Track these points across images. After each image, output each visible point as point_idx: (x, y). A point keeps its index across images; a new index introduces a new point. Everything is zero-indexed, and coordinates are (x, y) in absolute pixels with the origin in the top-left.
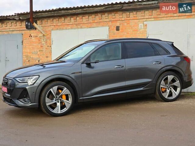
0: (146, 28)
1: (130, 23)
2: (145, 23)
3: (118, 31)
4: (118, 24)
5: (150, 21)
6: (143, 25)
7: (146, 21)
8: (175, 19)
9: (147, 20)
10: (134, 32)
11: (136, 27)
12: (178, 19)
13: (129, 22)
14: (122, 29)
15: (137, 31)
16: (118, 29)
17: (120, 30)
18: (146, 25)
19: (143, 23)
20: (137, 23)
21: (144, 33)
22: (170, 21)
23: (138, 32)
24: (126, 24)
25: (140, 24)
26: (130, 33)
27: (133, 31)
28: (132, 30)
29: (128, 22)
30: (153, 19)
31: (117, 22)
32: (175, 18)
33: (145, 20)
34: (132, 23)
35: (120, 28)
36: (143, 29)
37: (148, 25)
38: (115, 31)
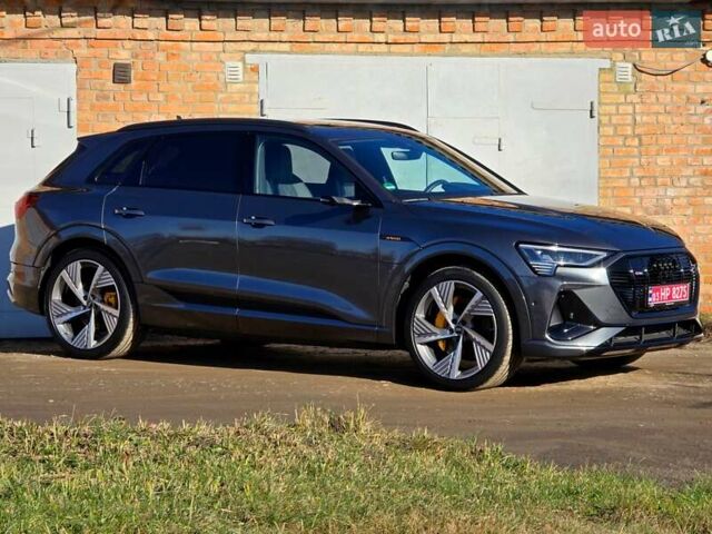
0: (257, 82)
1: (182, 54)
2: (250, 58)
3: (122, 86)
4: (123, 56)
5: (272, 52)
6: (245, 68)
7: (253, 51)
8: (376, 54)
10: (198, 94)
11: (209, 75)
12: (390, 53)
13: (178, 49)
14: (141, 80)
15: (215, 89)
16: (121, 74)
17: (133, 83)
18: (255, 69)
19: (243, 60)
20: (215, 57)
21: (247, 100)
22: (359, 57)
23: (220, 96)
24: (161, 57)
25: (228, 64)
26: (179, 95)
27: (195, 89)
28: (190, 85)
29: (174, 52)
30: (286, 47)
31: (116, 46)
32: (376, 48)
33: (253, 46)
34: (192, 54)
35: (133, 72)
36: (243, 82)
37: (262, 69)
38: (110, 83)
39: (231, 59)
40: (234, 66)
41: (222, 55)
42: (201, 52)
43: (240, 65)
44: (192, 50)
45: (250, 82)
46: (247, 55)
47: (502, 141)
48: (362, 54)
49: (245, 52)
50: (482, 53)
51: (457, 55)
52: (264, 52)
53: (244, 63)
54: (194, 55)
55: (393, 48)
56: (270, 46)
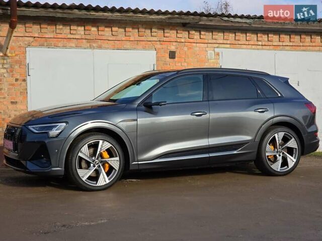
0: (219, 59)
1: (193, 48)
2: (217, 50)
3: (172, 60)
4: (173, 48)
5: (224, 48)
6: (214, 54)
7: (217, 47)
8: (258, 49)
9: (221, 45)
10: (199, 63)
11: (202, 56)
12: (262, 49)
13: (192, 46)
14: (180, 57)
16: (172, 55)
17: (176, 58)
18: (218, 54)
19: (214, 50)
20: (204, 49)
22: (252, 50)
23: (206, 64)
24: (186, 49)
25: (209, 52)
28: (196, 60)
29: (191, 47)
30: (228, 46)
31: (170, 44)
32: (258, 47)
33: (217, 45)
34: (197, 48)
35: (176, 54)
36: (215, 59)
37: (220, 54)
38: (168, 59)
39: (210, 50)
40: (210, 53)
41: (207, 49)
42: (199, 47)
43: (213, 52)
44: (196, 47)
45: (216, 59)
46: (215, 49)
47: (300, 82)
48: (254, 49)
49: (215, 48)
50: (292, 49)
51: (284, 50)
52: (222, 48)
53: (214, 52)
54: (197, 49)
55: (264, 47)
56: (223, 46)
